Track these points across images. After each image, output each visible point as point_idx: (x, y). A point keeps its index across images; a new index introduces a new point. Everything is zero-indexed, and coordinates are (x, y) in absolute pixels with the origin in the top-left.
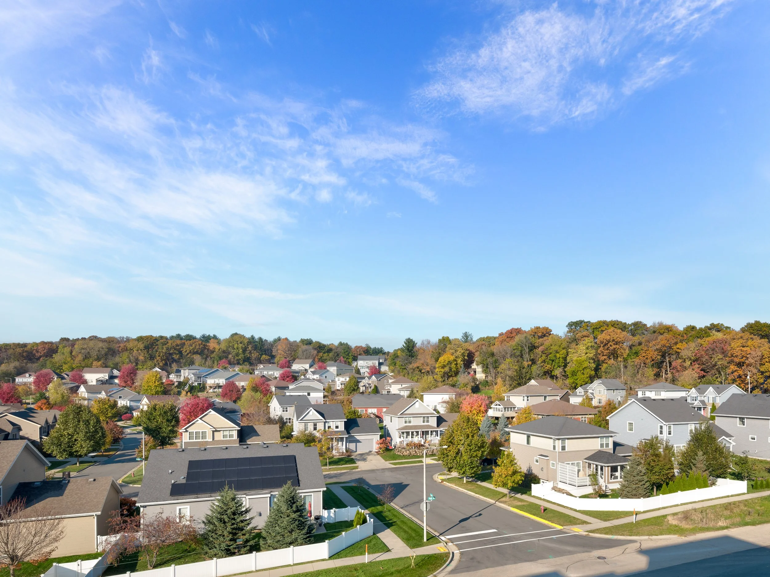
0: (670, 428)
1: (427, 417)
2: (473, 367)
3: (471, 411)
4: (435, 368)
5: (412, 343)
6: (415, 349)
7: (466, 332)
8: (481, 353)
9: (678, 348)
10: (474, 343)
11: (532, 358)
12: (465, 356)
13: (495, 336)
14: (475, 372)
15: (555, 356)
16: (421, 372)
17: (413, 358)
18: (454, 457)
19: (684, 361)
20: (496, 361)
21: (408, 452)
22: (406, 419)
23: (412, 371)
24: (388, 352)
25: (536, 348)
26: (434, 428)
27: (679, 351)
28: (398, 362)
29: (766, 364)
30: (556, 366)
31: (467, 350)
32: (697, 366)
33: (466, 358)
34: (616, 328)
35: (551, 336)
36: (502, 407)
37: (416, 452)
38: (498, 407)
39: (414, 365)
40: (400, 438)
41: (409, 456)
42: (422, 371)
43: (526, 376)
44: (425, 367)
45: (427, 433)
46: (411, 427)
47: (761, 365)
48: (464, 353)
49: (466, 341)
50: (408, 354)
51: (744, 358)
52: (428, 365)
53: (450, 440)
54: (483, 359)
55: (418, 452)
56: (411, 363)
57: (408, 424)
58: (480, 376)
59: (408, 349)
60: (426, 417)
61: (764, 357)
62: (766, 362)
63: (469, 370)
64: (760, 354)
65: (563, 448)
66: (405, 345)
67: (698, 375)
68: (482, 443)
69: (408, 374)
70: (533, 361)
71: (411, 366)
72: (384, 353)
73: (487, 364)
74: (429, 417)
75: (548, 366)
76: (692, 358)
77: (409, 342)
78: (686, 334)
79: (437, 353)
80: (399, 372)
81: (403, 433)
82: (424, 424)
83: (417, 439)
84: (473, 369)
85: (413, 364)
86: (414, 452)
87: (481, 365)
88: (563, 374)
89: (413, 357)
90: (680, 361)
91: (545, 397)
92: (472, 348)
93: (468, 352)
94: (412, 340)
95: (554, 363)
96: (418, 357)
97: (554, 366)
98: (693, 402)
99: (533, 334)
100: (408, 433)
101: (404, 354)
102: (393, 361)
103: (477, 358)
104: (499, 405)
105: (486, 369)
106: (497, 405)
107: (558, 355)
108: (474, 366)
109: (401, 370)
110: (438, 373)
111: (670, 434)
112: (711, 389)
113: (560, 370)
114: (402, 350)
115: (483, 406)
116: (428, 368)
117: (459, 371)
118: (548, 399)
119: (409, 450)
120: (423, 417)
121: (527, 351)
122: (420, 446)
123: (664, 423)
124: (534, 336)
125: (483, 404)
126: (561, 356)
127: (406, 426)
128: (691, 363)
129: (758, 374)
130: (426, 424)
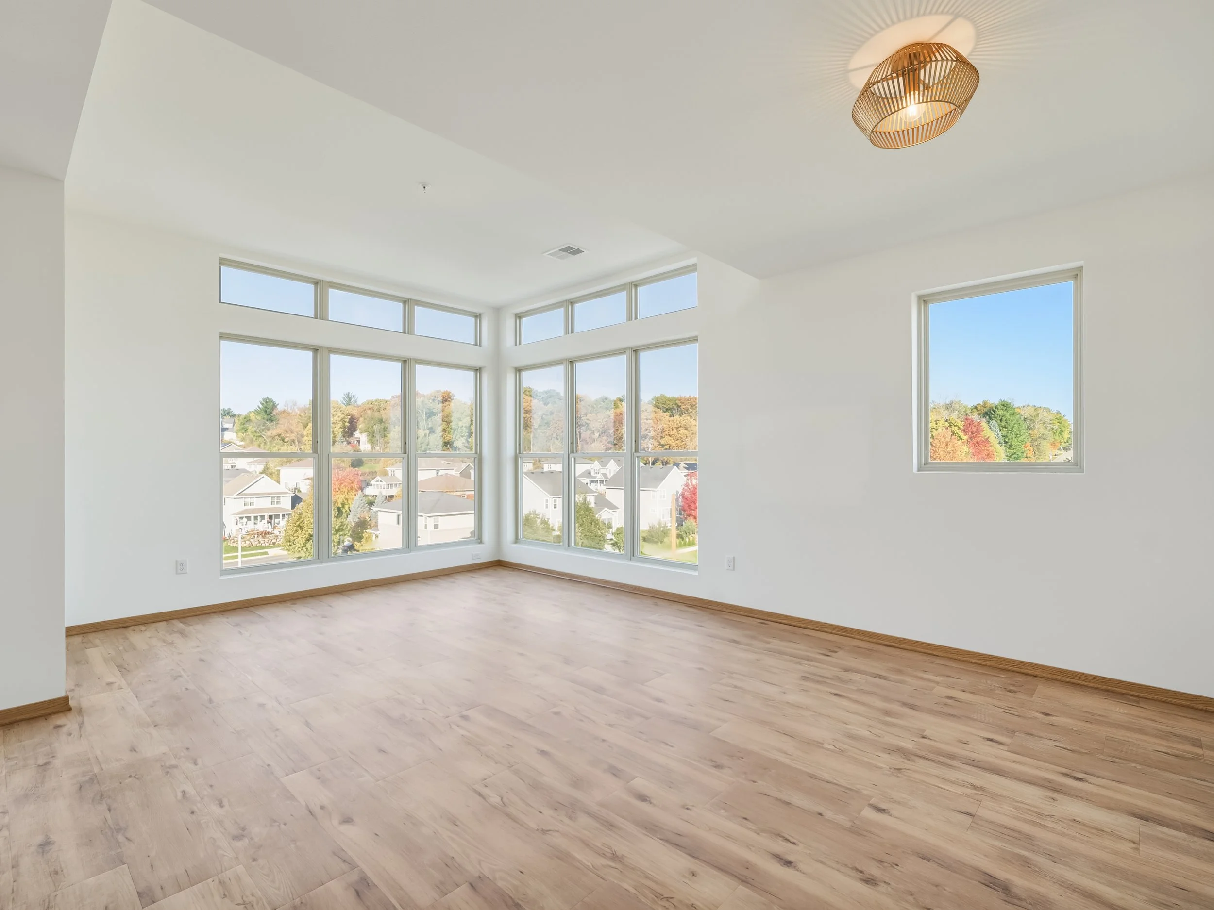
0: (555, 501)
1: (277, 497)
2: (356, 436)
3: (339, 489)
4: (302, 436)
5: (272, 404)
6: (274, 413)
7: (349, 393)
8: (365, 419)
9: (587, 419)
10: (358, 406)
11: (430, 426)
12: (345, 422)
13: (387, 399)
14: (359, 442)
15: (458, 425)
16: (283, 441)
17: (272, 423)
18: (304, 544)
19: (593, 433)
20: (385, 429)
21: (248, 542)
22: (246, 500)
23: (270, 439)
24: (239, 415)
25: (435, 415)
26: (288, 510)
27: (588, 422)
28: (250, 427)
29: (666, 437)
30: (459, 436)
31: (348, 414)
32: (605, 438)
33: (347, 424)
34: (527, 395)
35: (453, 401)
36: (384, 483)
37: (260, 542)
38: (379, 483)
39: (273, 432)
40: (237, 524)
41: (250, 547)
42: (286, 440)
43: (421, 447)
44: (288, 435)
45: (277, 516)
46: (253, 511)
47: (662, 437)
48: (344, 418)
49: (349, 403)
50: (266, 417)
51: (648, 431)
52: (292, 433)
53: (298, 523)
54: (368, 426)
55: (262, 542)
56: (268, 430)
57: (249, 507)
58: (365, 446)
59: (266, 411)
60: (275, 498)
61: (664, 430)
62: (666, 435)
63: (351, 440)
64: (660, 427)
65: (436, 527)
66: (261, 406)
67: (605, 447)
68: (341, 526)
69: (265, 443)
70: (432, 431)
71: (269, 433)
72: (234, 416)
73: (374, 433)
74: (280, 497)
75: (449, 435)
76: (601, 430)
77: (267, 402)
78: (595, 404)
79: (306, 417)
80: (252, 441)
81: (241, 518)
82: (273, 506)
83: (263, 526)
84: (357, 438)
85: (271, 431)
86: (258, 542)
87: (366, 434)
88: (466, 445)
89: (272, 421)
90: (589, 432)
91: (438, 471)
92: (355, 412)
93: (349, 417)
94: (271, 401)
95: (456, 432)
96: (280, 422)
97: (457, 435)
98: (596, 475)
99: (432, 398)
100: (249, 518)
101: (259, 418)
102: (243, 426)
103: (361, 425)
104: (381, 481)
105: (372, 440)
106: (378, 481)
107: (460, 424)
108: (357, 434)
109: (255, 438)
110: (307, 442)
111: (555, 507)
112: (612, 461)
113: (463, 440)
114: (257, 412)
115: (356, 483)
116: (293, 436)
117: (336, 441)
118: (441, 473)
119: (249, 540)
120: (272, 497)
121: (424, 418)
122: (265, 534)
123: (550, 497)
124: (434, 400)
125: (356, 480)
126: (464, 425)
127: (246, 510)
128: (600, 435)
129: (659, 447)
130: (275, 506)
